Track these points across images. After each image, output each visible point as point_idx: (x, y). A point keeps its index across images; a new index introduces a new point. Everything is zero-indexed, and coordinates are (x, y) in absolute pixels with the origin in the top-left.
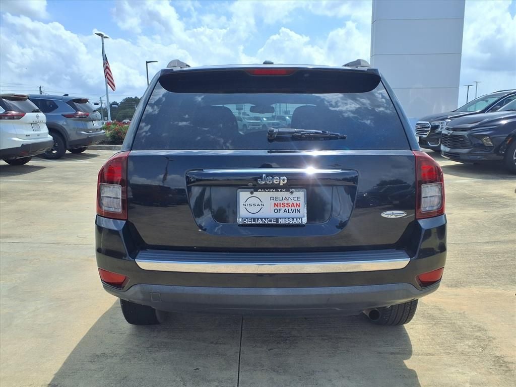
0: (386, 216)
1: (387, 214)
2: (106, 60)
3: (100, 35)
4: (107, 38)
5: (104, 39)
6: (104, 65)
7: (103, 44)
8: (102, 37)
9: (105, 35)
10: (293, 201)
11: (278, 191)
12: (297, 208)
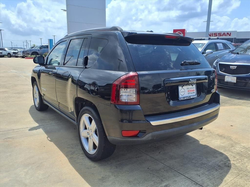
11: (189, 85)
12: (194, 91)
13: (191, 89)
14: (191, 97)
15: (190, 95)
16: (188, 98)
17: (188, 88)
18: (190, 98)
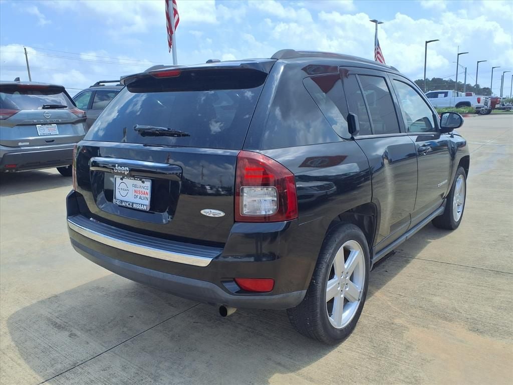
0: (204, 214)
1: (205, 212)
2: (378, 45)
3: (374, 21)
4: (381, 23)
5: (378, 25)
6: (375, 50)
7: (376, 29)
8: (376, 23)
9: (379, 21)
10: (144, 190)
11: (135, 180)
12: (147, 196)
13: (141, 190)
14: (135, 206)
15: (138, 200)
16: (129, 204)
17: (135, 186)
18: (133, 206)
